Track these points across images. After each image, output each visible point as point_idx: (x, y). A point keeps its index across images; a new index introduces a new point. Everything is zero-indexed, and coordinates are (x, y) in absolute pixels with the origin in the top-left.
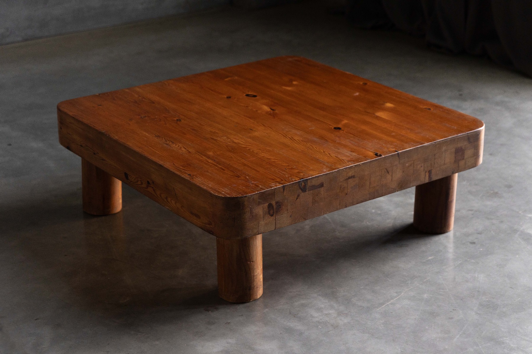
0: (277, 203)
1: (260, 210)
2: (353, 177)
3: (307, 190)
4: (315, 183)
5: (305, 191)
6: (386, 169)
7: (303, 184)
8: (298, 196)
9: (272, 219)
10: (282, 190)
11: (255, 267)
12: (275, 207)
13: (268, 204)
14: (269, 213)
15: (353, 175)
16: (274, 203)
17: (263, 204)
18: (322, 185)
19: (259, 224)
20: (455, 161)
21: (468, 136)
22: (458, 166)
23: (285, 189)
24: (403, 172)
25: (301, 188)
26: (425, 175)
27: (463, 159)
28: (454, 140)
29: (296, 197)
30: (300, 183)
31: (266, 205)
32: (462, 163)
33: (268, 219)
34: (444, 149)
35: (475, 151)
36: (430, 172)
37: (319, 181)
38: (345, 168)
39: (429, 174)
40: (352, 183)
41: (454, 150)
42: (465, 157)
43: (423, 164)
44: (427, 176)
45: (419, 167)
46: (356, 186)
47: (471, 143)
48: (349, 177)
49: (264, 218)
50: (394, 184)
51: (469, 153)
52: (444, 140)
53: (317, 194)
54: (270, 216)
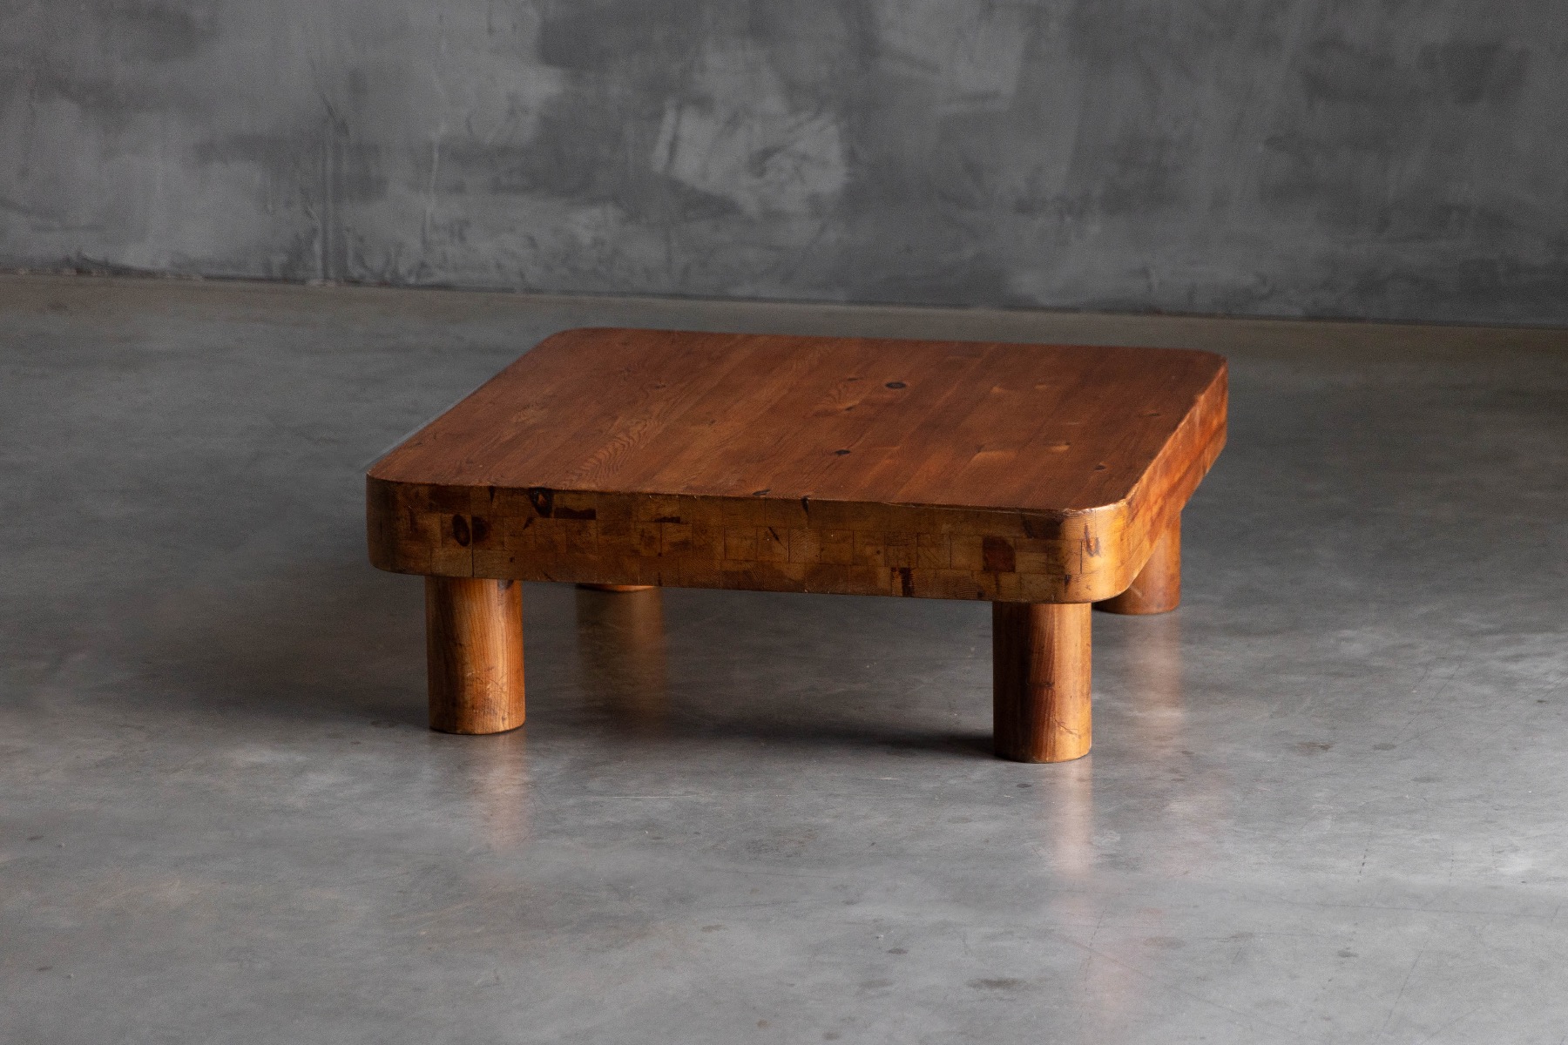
0: (475, 519)
1: (434, 523)
2: (676, 520)
3: (553, 515)
4: (569, 502)
5: (548, 516)
6: (770, 529)
7: (541, 497)
8: (530, 521)
9: (463, 551)
10: (487, 494)
12: (470, 527)
13: (451, 515)
14: (457, 538)
15: (674, 516)
16: (468, 520)
17: (441, 512)
18: (590, 514)
19: (431, 553)
20: (987, 569)
21: (1023, 517)
22: (998, 585)
23: (496, 494)
24: (822, 550)
25: (535, 505)
26: (892, 578)
27: (1013, 570)
28: (979, 514)
29: (524, 522)
30: (532, 493)
31: (449, 517)
32: (1008, 580)
33: (454, 549)
34: (945, 528)
35: (1051, 562)
36: (906, 574)
37: (583, 504)
38: (652, 494)
39: (903, 578)
40: (673, 534)
41: (980, 540)
42: (1020, 567)
43: (880, 548)
44: (898, 581)
45: (869, 550)
46: (685, 544)
47: (1036, 537)
48: (665, 518)
49: (444, 543)
50: (795, 572)
51: (1028, 560)
52: (944, 506)
53: (579, 532)
54: (458, 544)
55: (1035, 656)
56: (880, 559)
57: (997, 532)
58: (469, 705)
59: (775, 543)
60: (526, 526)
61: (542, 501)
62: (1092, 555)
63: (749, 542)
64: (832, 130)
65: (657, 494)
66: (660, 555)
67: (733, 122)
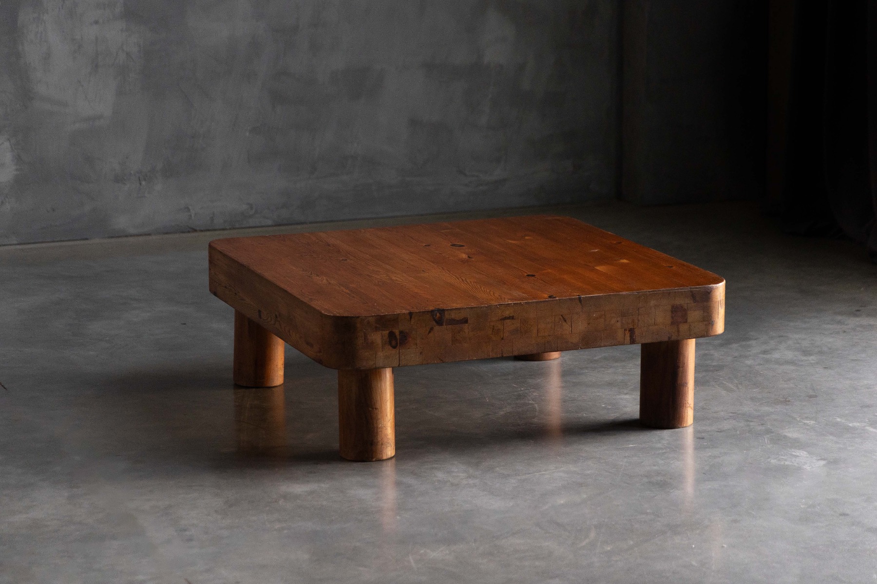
0: (401, 332)
1: (378, 337)
2: (512, 318)
3: (444, 324)
4: (453, 315)
5: (442, 325)
6: (562, 315)
7: (438, 315)
8: (432, 329)
9: (394, 351)
10: (408, 317)
11: (379, 417)
12: (398, 337)
13: (388, 332)
14: (390, 343)
15: (511, 315)
16: (397, 332)
17: (382, 330)
18: (465, 321)
19: (376, 355)
20: (672, 323)
21: (691, 292)
22: (678, 331)
23: (413, 316)
24: (589, 324)
25: (435, 319)
26: (625, 334)
27: (686, 322)
28: (669, 293)
29: (428, 330)
30: (433, 312)
31: (386, 333)
32: (683, 328)
33: (389, 350)
34: (652, 303)
35: (705, 314)
36: (632, 331)
37: (461, 316)
38: (499, 305)
39: (631, 334)
40: (510, 325)
41: (670, 308)
42: (689, 320)
43: (619, 319)
44: (628, 336)
45: (613, 321)
46: (516, 331)
47: (697, 302)
48: (505, 317)
49: (383, 348)
50: (575, 339)
51: (694, 315)
52: (651, 291)
53: (459, 332)
54: (391, 348)
55: (681, 369)
56: (619, 324)
57: (679, 301)
59: (564, 324)
60: (430, 332)
61: (438, 317)
62: (721, 309)
63: (550, 325)
64: (7, 144)
65: (501, 305)
66: (502, 339)
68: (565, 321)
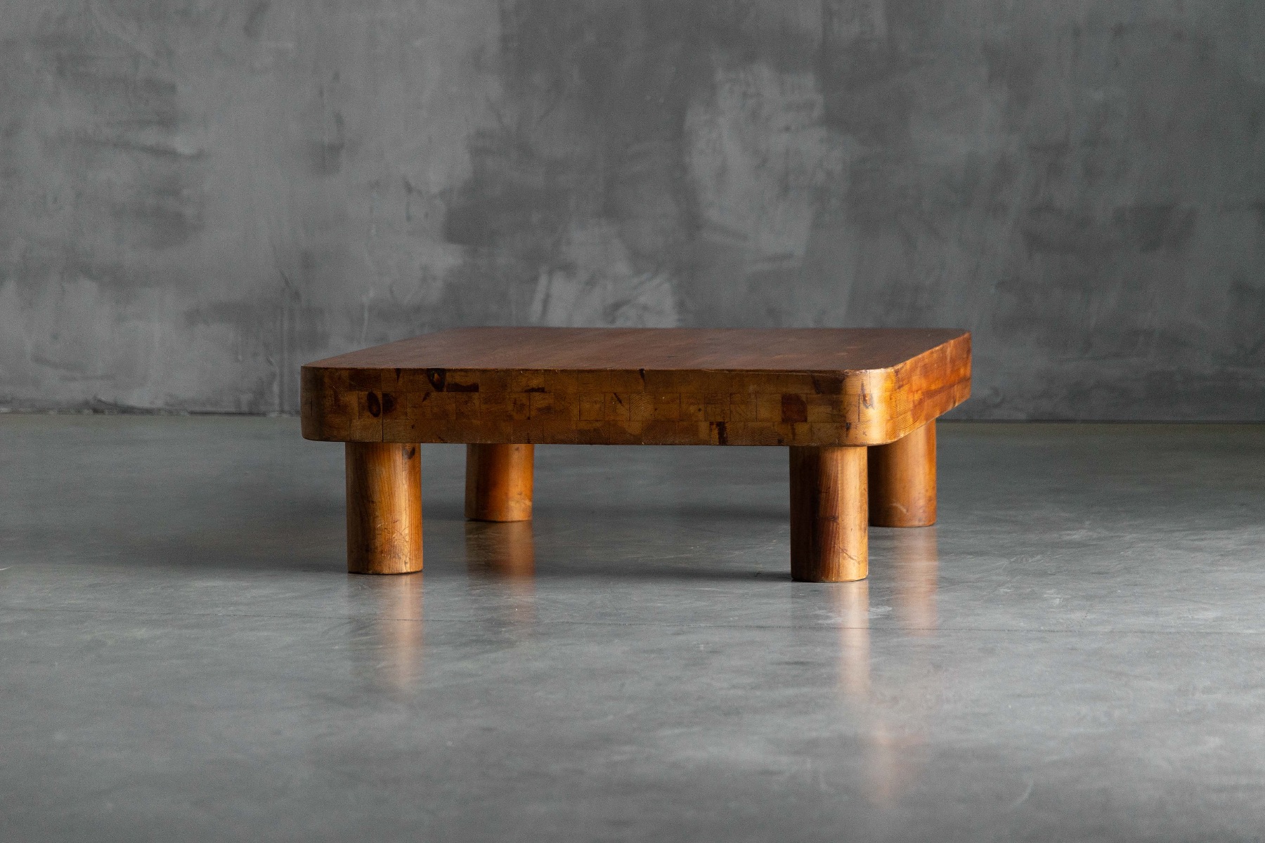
0: (385, 395)
1: (353, 399)
2: (541, 390)
3: (445, 389)
4: (459, 379)
5: (442, 391)
6: (615, 394)
7: (436, 375)
8: (427, 395)
9: (375, 420)
10: (394, 375)
11: (378, 514)
12: (381, 402)
13: (367, 393)
14: (371, 411)
15: (540, 386)
16: (380, 397)
17: (358, 390)
18: (474, 388)
19: (351, 423)
20: (785, 420)
21: (813, 377)
22: (794, 434)
23: (401, 374)
24: (656, 409)
25: (431, 381)
26: (711, 430)
27: (805, 420)
28: (778, 376)
29: (423, 396)
30: (429, 372)
31: (364, 394)
32: (802, 428)
33: (368, 420)
34: (752, 388)
35: (835, 412)
36: (721, 427)
37: (469, 380)
38: (523, 370)
39: (719, 429)
40: (539, 401)
41: (778, 397)
42: (809, 419)
43: (701, 406)
44: (716, 432)
45: (692, 409)
46: (548, 409)
47: (823, 393)
48: (533, 389)
49: (360, 416)
50: (635, 428)
51: (818, 412)
52: (751, 371)
53: (466, 402)
54: (371, 415)
55: (823, 495)
56: (701, 415)
57: (793, 390)
58: (379, 549)
59: (619, 405)
61: (437, 379)
62: (867, 408)
63: (598, 406)
64: (667, 286)
65: (527, 370)
66: (529, 418)
67: (591, 282)
68: (621, 402)
